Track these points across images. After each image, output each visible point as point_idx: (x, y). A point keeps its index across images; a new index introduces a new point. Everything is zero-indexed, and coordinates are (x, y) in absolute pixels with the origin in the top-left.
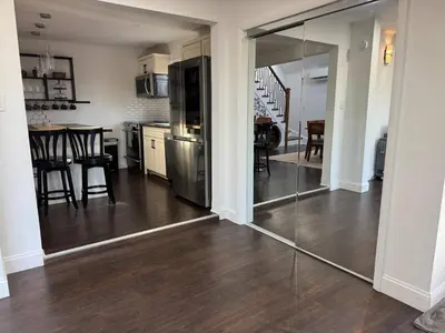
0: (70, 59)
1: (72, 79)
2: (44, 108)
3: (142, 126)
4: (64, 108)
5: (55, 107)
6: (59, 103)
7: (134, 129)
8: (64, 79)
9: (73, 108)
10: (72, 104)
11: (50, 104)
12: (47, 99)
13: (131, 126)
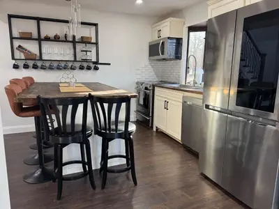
0: (96, 25)
1: (96, 44)
2: (73, 68)
3: (154, 86)
4: (89, 68)
5: (82, 68)
6: (85, 65)
7: (146, 88)
8: (90, 43)
9: (96, 69)
10: (95, 65)
11: (77, 65)
12: (75, 60)
13: (144, 86)
